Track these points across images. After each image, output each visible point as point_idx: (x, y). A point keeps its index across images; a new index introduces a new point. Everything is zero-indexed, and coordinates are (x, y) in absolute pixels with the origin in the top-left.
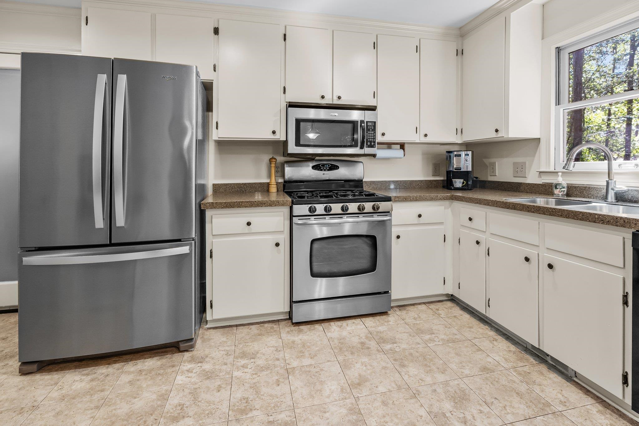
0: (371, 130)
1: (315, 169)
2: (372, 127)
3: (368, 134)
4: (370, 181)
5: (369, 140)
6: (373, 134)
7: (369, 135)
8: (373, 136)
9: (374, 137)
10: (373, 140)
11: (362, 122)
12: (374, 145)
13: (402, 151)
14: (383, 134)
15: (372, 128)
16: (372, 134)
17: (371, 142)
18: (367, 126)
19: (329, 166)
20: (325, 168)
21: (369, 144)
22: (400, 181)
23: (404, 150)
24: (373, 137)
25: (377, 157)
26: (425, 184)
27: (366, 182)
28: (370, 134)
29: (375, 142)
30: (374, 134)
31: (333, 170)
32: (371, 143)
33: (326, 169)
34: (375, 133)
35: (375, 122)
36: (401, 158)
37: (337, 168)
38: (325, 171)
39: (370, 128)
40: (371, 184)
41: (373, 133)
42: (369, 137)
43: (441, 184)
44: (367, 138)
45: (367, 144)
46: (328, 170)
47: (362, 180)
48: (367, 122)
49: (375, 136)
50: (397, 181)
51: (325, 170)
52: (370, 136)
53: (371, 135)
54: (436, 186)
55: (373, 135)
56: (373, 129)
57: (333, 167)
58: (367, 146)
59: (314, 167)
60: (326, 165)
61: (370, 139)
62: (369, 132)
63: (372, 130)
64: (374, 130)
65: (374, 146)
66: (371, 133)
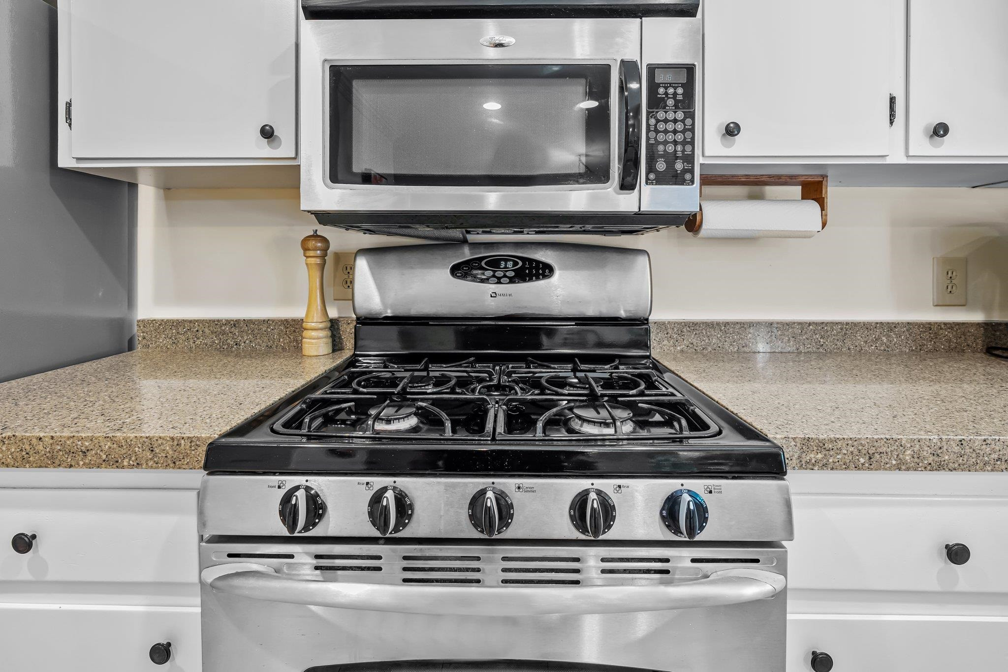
0: (670, 102)
1: (464, 277)
2: (675, 88)
3: (658, 121)
4: (680, 323)
5: (661, 148)
6: (683, 121)
7: (661, 126)
8: (683, 132)
9: (688, 135)
10: (679, 148)
11: (629, 69)
12: (685, 171)
13: (813, 207)
14: (732, 131)
15: (675, 94)
16: (675, 121)
17: (671, 159)
18: (653, 87)
19: (516, 264)
20: (499, 274)
21: (661, 166)
22: (800, 323)
23: (821, 202)
24: (680, 137)
25: (703, 232)
26: (907, 339)
27: (661, 325)
28: (666, 121)
29: (689, 159)
30: (688, 121)
31: (531, 280)
32: (670, 164)
33: (505, 276)
34: (692, 116)
35: (690, 70)
36: (805, 236)
37: (544, 272)
38: (499, 282)
39: (666, 94)
40: (681, 333)
41: (680, 115)
42: (661, 137)
43: (979, 341)
44: (652, 141)
45: (650, 169)
46: (512, 281)
47: (647, 320)
48: (652, 69)
49: (692, 130)
50: (787, 324)
51: (499, 279)
52: (666, 132)
53: (670, 126)
54: (953, 345)
55: (680, 126)
56: (680, 97)
57: (530, 269)
58: (652, 176)
59: (460, 271)
60: (506, 261)
61: (665, 143)
62: (661, 115)
63: (677, 102)
64: (687, 102)
65: (688, 176)
66: (671, 116)
